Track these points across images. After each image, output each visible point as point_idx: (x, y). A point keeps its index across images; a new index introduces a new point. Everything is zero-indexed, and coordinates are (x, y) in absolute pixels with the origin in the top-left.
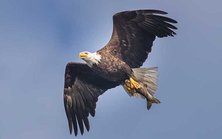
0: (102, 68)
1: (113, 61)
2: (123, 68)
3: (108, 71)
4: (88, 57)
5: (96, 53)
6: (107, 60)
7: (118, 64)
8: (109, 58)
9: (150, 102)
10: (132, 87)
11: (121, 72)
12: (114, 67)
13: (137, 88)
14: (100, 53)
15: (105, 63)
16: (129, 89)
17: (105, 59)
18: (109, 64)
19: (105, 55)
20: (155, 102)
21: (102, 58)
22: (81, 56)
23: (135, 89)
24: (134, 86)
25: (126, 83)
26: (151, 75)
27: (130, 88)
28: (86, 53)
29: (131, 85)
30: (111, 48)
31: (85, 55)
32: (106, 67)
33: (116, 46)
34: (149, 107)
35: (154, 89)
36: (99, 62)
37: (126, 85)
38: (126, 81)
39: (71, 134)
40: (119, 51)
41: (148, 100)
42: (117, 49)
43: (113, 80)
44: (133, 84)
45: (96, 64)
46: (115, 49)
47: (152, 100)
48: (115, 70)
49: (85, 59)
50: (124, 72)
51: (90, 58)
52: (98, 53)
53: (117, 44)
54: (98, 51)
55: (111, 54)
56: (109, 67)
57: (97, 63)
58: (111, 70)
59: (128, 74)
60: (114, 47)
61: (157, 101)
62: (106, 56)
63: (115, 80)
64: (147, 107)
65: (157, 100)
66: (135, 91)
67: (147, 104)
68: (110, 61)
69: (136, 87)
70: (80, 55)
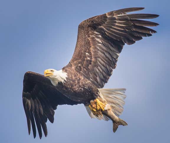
0: (68, 86)
1: (80, 79)
2: (90, 88)
3: (74, 90)
4: (54, 75)
5: (61, 70)
6: (74, 78)
7: (85, 82)
8: (75, 76)
9: (116, 124)
10: (98, 108)
11: (87, 92)
12: (80, 86)
13: (103, 110)
14: (66, 71)
15: (71, 82)
16: (95, 110)
17: (72, 77)
18: (75, 83)
19: (71, 73)
20: (122, 124)
21: (68, 75)
22: (47, 74)
23: (102, 110)
24: (100, 107)
25: (91, 104)
26: (117, 96)
27: (97, 109)
28: (52, 71)
29: (96, 106)
30: (75, 63)
31: (50, 72)
32: (72, 86)
33: (80, 61)
34: (115, 130)
35: (120, 111)
36: (65, 81)
37: (92, 106)
38: (92, 101)
39: (29, 134)
40: (84, 66)
41: (114, 122)
42: (81, 63)
43: (77, 100)
44: (99, 105)
45: (61, 82)
46: (80, 64)
47: (118, 122)
48: (81, 90)
49: (50, 77)
50: (90, 92)
51: (56, 76)
52: (64, 70)
53: (81, 58)
54: (63, 69)
55: (77, 71)
56: (75, 85)
57: (63, 81)
58: (77, 89)
59: (94, 94)
60: (78, 61)
61: (124, 123)
62: (73, 74)
63: (79, 101)
64: (113, 129)
65: (124, 121)
66: (101, 113)
67: (113, 126)
68: (77, 79)
69: (102, 108)
70: (45, 72)
